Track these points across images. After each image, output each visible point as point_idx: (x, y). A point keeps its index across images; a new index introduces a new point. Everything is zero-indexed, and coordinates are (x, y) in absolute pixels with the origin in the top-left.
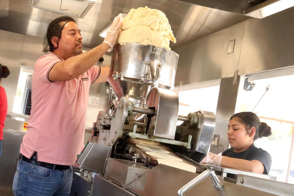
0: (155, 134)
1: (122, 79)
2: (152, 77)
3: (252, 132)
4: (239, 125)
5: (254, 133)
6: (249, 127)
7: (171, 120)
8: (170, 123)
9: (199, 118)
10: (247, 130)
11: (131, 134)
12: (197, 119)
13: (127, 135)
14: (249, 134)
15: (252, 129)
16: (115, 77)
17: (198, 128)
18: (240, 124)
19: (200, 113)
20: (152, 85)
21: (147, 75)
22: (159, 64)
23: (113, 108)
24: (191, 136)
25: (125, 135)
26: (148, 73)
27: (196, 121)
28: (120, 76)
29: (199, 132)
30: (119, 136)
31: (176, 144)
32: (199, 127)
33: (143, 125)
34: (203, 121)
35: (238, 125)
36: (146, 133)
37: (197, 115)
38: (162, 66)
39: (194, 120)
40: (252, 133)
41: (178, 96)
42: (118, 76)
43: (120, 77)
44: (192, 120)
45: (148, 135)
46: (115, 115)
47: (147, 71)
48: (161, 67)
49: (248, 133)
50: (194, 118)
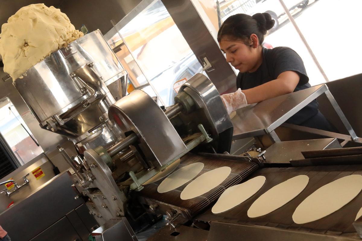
0: (161, 164)
1: (62, 123)
2: (93, 88)
3: (254, 41)
4: (235, 45)
5: (257, 39)
6: (247, 38)
7: (165, 132)
8: (167, 136)
9: (191, 95)
10: (247, 44)
11: (134, 186)
12: (190, 98)
13: (130, 192)
14: (253, 46)
15: (252, 37)
16: (52, 127)
17: (201, 109)
18: (235, 43)
19: (187, 88)
20: (103, 98)
21: (85, 90)
22: (87, 64)
23: (83, 170)
24: (202, 125)
25: (128, 192)
26: (84, 86)
27: (190, 101)
28: (57, 121)
29: (205, 112)
30: (123, 202)
31: (193, 148)
32: (200, 106)
33: (132, 153)
34: (198, 93)
35: (233, 46)
36: (150, 167)
37: (186, 93)
38: (93, 64)
39: (188, 102)
40: (255, 43)
41: (147, 94)
42: (54, 124)
43: (56, 123)
44: (185, 104)
45: (154, 168)
46: (93, 176)
47: (81, 85)
48: (93, 66)
49: (251, 46)
50: (186, 101)
